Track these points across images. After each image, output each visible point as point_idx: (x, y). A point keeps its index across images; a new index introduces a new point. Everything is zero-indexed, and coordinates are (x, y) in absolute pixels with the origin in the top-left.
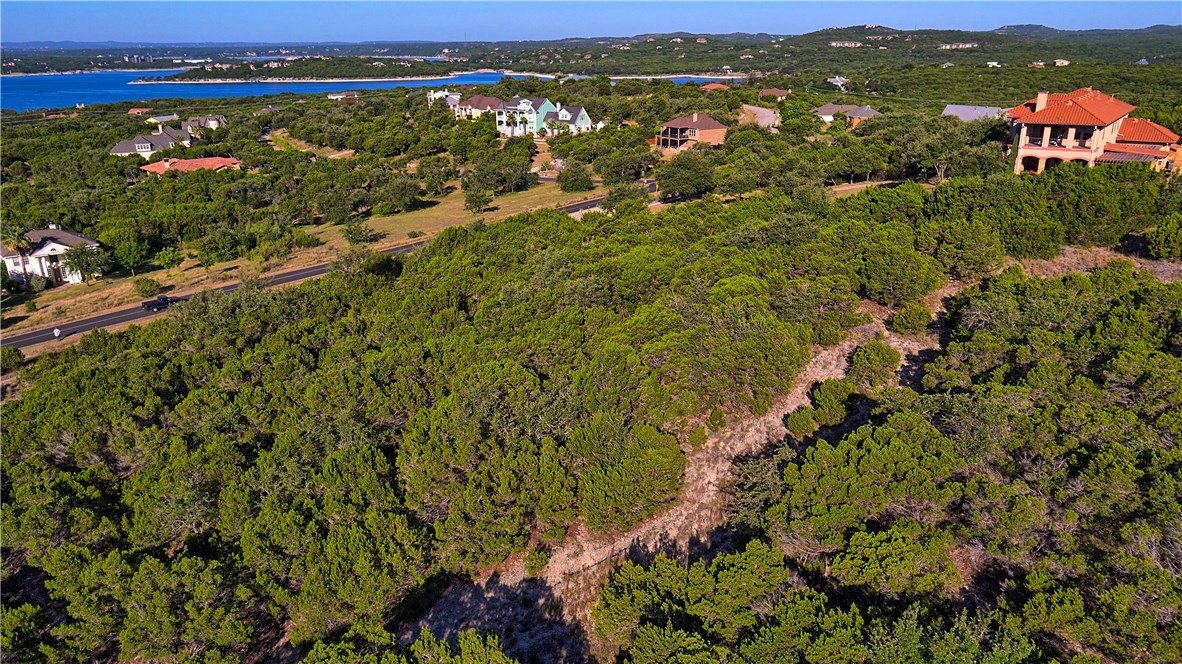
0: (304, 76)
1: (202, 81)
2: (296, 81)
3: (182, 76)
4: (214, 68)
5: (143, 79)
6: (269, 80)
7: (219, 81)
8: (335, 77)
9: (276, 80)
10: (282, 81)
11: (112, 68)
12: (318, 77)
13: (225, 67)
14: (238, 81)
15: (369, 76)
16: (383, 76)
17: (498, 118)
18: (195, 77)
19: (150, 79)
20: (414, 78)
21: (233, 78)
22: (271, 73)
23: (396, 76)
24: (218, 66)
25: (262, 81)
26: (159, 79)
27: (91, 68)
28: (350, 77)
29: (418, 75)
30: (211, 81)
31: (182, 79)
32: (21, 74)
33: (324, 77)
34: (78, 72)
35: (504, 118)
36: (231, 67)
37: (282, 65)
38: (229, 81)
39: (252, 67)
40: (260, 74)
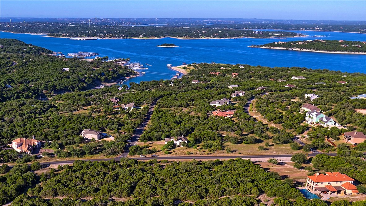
0: (311, 49)
1: (272, 48)
2: (307, 50)
4: (278, 43)
6: (297, 49)
7: (278, 48)
8: (324, 50)
9: (299, 50)
10: (301, 50)
13: (282, 43)
14: (285, 49)
15: (339, 51)
16: (346, 51)
18: (270, 46)
19: (255, 46)
20: (360, 53)
21: (283, 47)
22: (299, 46)
23: (351, 51)
24: (280, 42)
25: (293, 49)
26: (258, 46)
28: (330, 51)
29: (362, 52)
30: (275, 48)
32: (219, 38)
33: (319, 50)
36: (284, 43)
37: (304, 44)
38: (282, 48)
39: (292, 43)
40: (294, 47)
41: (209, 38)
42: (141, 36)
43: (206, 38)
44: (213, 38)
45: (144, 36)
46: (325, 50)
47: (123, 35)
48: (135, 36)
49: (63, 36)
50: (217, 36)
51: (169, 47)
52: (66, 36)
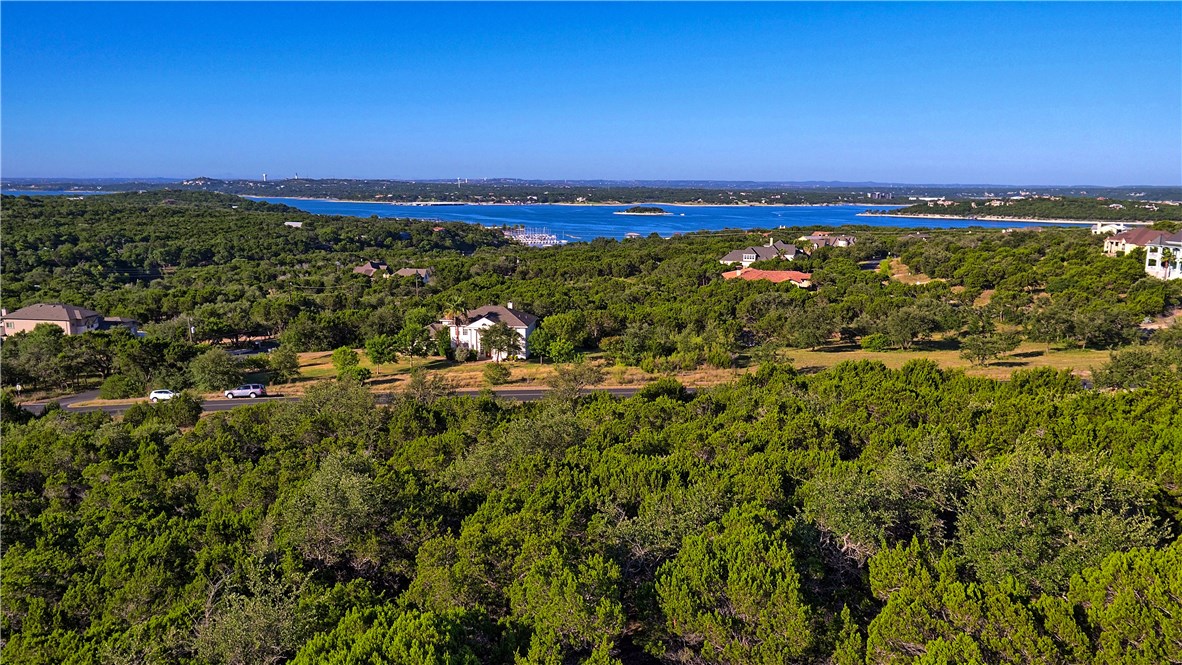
0: (1024, 216)
1: (921, 216)
2: (1016, 219)
3: (905, 211)
4: (936, 205)
5: (870, 211)
6: (987, 218)
7: (938, 216)
8: (1060, 218)
9: (994, 218)
10: (1000, 219)
11: (854, 202)
12: (1041, 217)
13: (947, 203)
14: (956, 217)
16: (1119, 219)
17: (1149, 256)
18: (916, 212)
19: (876, 212)
21: (951, 214)
22: (991, 211)
23: (1135, 220)
24: (941, 203)
25: (979, 218)
26: (883, 212)
27: (836, 202)
28: (1077, 219)
30: (930, 216)
31: (904, 213)
32: (782, 205)
33: (1048, 217)
34: (825, 204)
35: (1158, 257)
36: (952, 204)
37: (1005, 204)
38: (948, 217)
39: (973, 204)
40: (978, 212)
41: (757, 204)
42: (580, 199)
43: (748, 205)
44: (766, 205)
45: (589, 200)
46: (1063, 218)
47: (535, 198)
48: (566, 200)
49: (379, 199)
50: (777, 201)
51: (647, 214)
52: (385, 199)
